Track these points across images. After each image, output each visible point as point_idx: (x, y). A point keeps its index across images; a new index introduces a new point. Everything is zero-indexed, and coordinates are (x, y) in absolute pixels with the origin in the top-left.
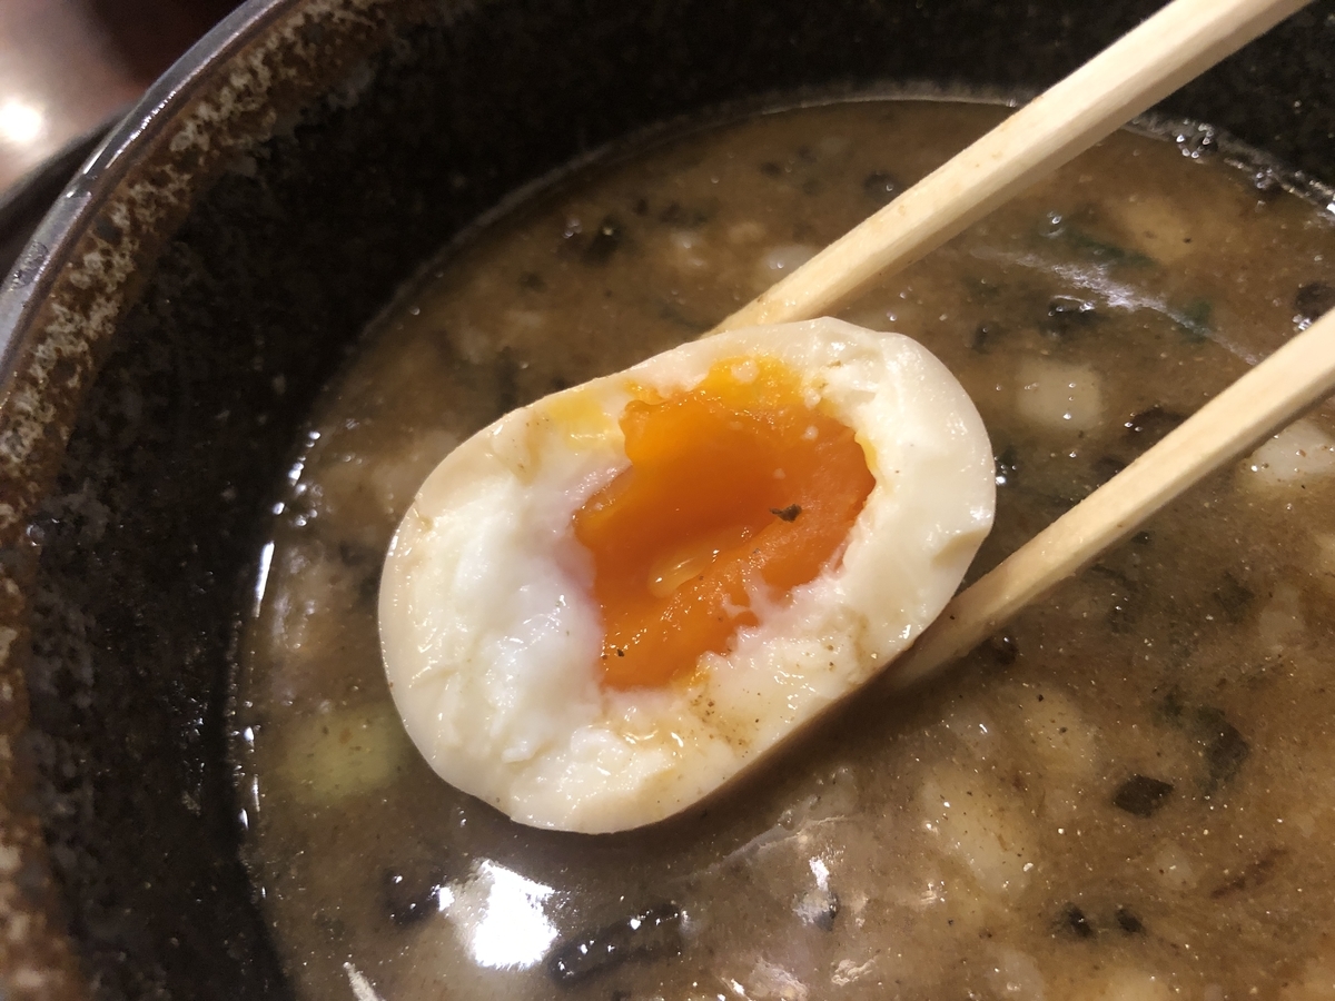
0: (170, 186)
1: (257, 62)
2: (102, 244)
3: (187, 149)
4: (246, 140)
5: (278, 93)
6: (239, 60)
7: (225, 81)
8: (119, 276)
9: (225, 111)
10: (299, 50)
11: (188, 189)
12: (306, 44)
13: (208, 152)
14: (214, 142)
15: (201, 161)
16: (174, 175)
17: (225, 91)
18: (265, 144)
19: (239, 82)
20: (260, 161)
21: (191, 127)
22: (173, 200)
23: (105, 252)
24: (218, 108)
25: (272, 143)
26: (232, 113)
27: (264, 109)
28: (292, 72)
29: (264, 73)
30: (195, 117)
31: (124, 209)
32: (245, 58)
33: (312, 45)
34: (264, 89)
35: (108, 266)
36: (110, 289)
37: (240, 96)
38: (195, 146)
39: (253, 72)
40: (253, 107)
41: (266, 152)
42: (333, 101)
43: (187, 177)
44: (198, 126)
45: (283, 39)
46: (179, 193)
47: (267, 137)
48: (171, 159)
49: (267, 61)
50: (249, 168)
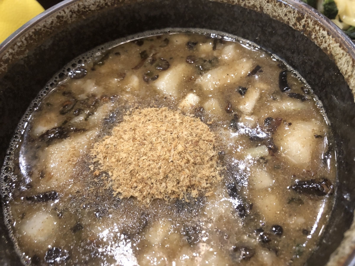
0: (2, 67)
1: (23, 40)
3: (6, 59)
4: (22, 57)
5: (28, 46)
6: (19, 39)
7: (16, 44)
9: (15, 50)
10: (33, 37)
11: (7, 67)
12: (35, 36)
13: (12, 60)
14: (13, 57)
15: (10, 61)
16: (3, 64)
17: (16, 46)
18: (26, 57)
19: (19, 44)
20: (25, 61)
21: (7, 54)
22: (3, 70)
24: (14, 50)
25: (28, 57)
26: (17, 51)
27: (25, 50)
28: (32, 41)
29: (25, 42)
30: (8, 52)
32: (20, 39)
33: (37, 36)
34: (25, 45)
37: (19, 47)
38: (8, 58)
39: (23, 42)
40: (22, 49)
41: (26, 59)
42: (43, 48)
43: (6, 65)
44: (9, 54)
45: (29, 35)
46: (5, 68)
47: (26, 55)
48: (3, 61)
49: (26, 39)
50: (22, 63)
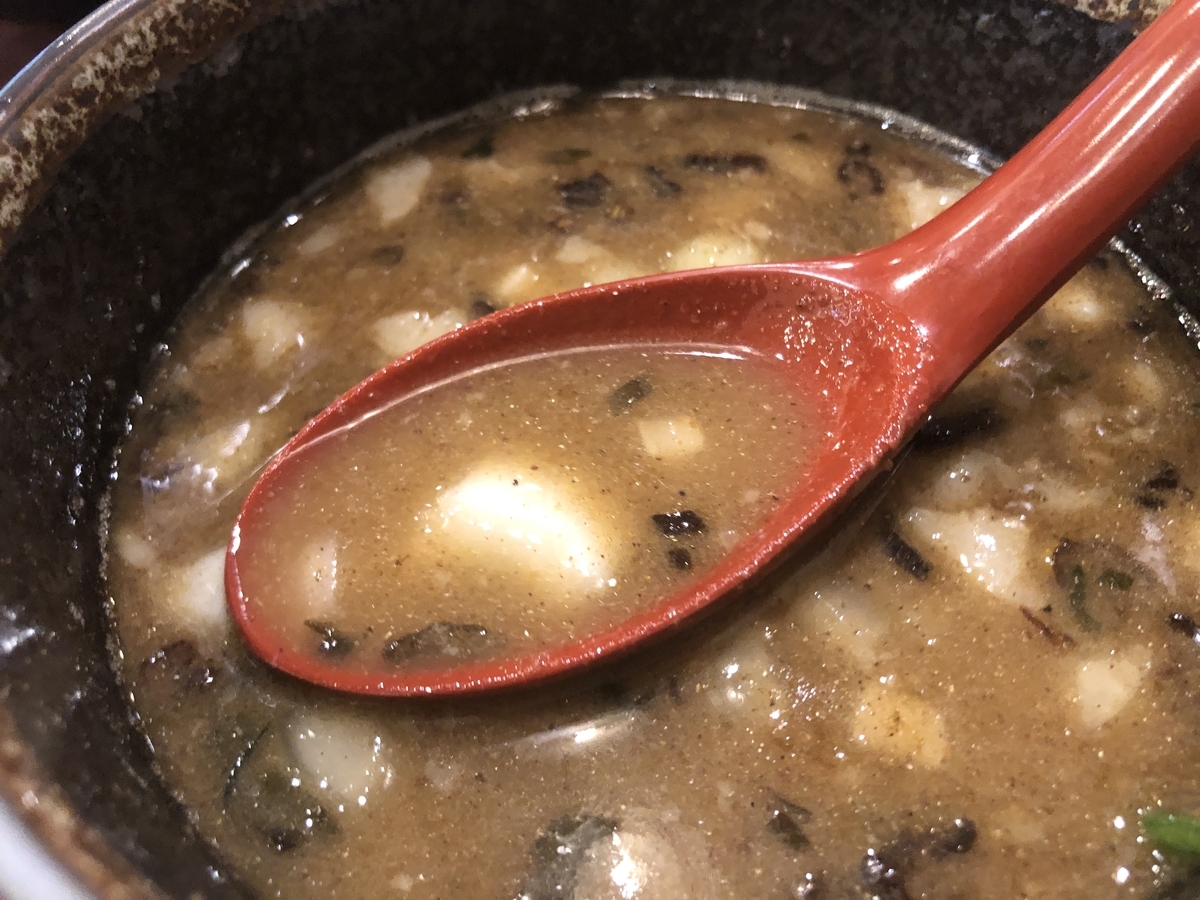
0: (72, 115)
1: (146, 27)
2: (13, 151)
3: (86, 88)
4: (134, 91)
5: (162, 56)
6: (131, 23)
7: (119, 39)
8: (26, 179)
9: (118, 63)
10: (179, 23)
11: (85, 121)
12: (185, 21)
13: (103, 95)
14: (108, 85)
15: (97, 100)
16: (75, 108)
17: (119, 47)
18: (149, 96)
19: (131, 41)
20: (146, 109)
21: (89, 72)
22: (73, 128)
23: (16, 158)
24: (112, 59)
25: (156, 95)
26: (124, 65)
27: (149, 67)
28: (174, 40)
29: (151, 37)
30: (94, 64)
31: (32, 126)
32: (136, 22)
33: (191, 21)
34: (150, 50)
35: (18, 169)
36: (19, 188)
37: (130, 53)
38: (92, 86)
39: (143, 36)
40: (141, 63)
41: (150, 103)
42: (207, 70)
43: (84, 110)
44: (96, 72)
45: (168, 13)
46: (78, 123)
47: (152, 89)
48: (72, 93)
49: (154, 27)
50: (136, 113)
